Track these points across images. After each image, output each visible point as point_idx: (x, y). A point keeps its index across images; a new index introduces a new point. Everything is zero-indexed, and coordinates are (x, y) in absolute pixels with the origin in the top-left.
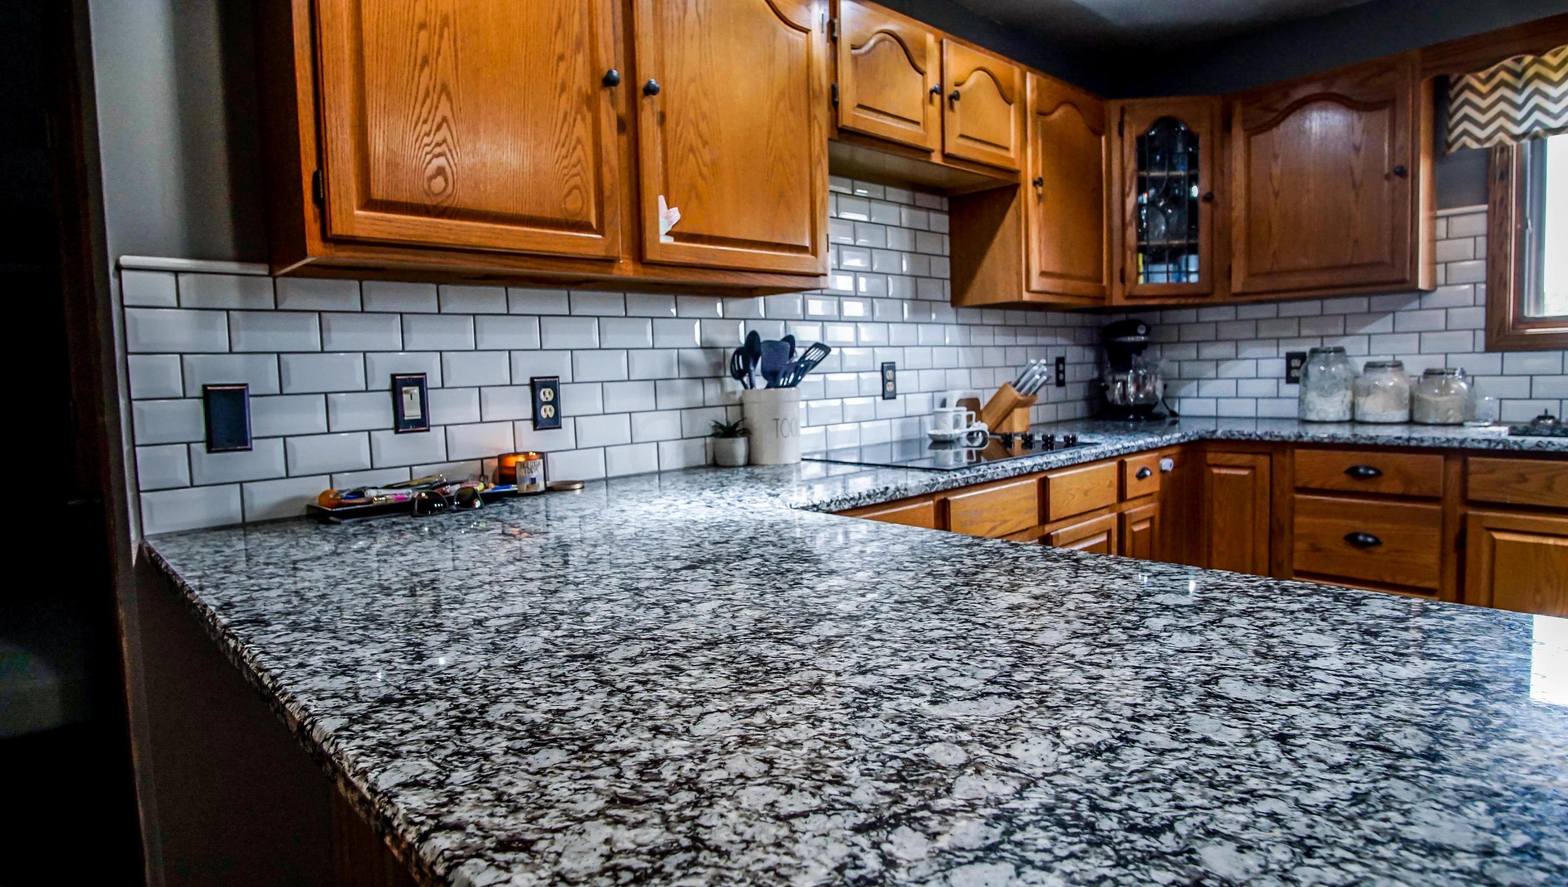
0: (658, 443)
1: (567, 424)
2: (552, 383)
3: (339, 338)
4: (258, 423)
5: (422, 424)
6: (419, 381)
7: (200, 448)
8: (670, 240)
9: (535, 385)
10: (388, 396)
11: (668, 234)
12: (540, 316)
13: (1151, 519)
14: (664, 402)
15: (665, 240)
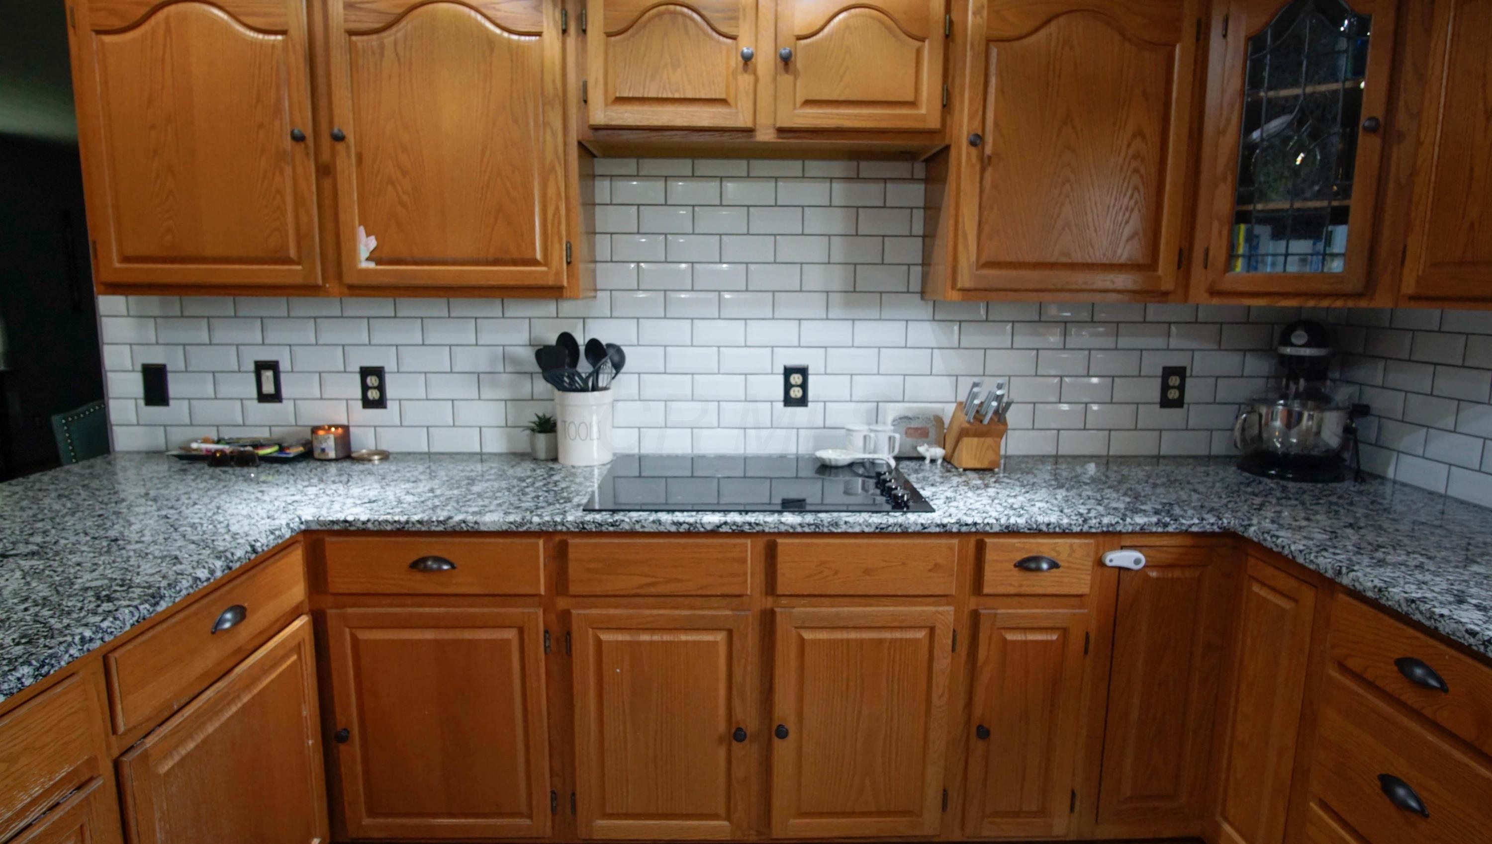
0: (480, 428)
1: (392, 405)
2: (379, 372)
3: (220, 336)
4: (174, 387)
5: (276, 397)
6: (273, 366)
7: (142, 402)
8: (372, 265)
9: (365, 372)
10: (253, 377)
11: (368, 259)
12: (369, 318)
13: (1065, 631)
14: (487, 393)
15: (365, 265)
